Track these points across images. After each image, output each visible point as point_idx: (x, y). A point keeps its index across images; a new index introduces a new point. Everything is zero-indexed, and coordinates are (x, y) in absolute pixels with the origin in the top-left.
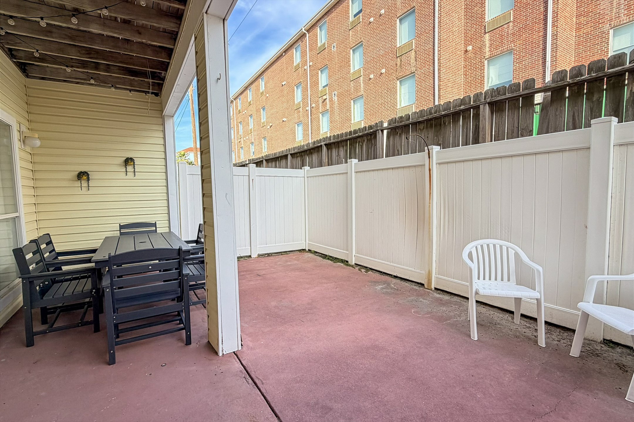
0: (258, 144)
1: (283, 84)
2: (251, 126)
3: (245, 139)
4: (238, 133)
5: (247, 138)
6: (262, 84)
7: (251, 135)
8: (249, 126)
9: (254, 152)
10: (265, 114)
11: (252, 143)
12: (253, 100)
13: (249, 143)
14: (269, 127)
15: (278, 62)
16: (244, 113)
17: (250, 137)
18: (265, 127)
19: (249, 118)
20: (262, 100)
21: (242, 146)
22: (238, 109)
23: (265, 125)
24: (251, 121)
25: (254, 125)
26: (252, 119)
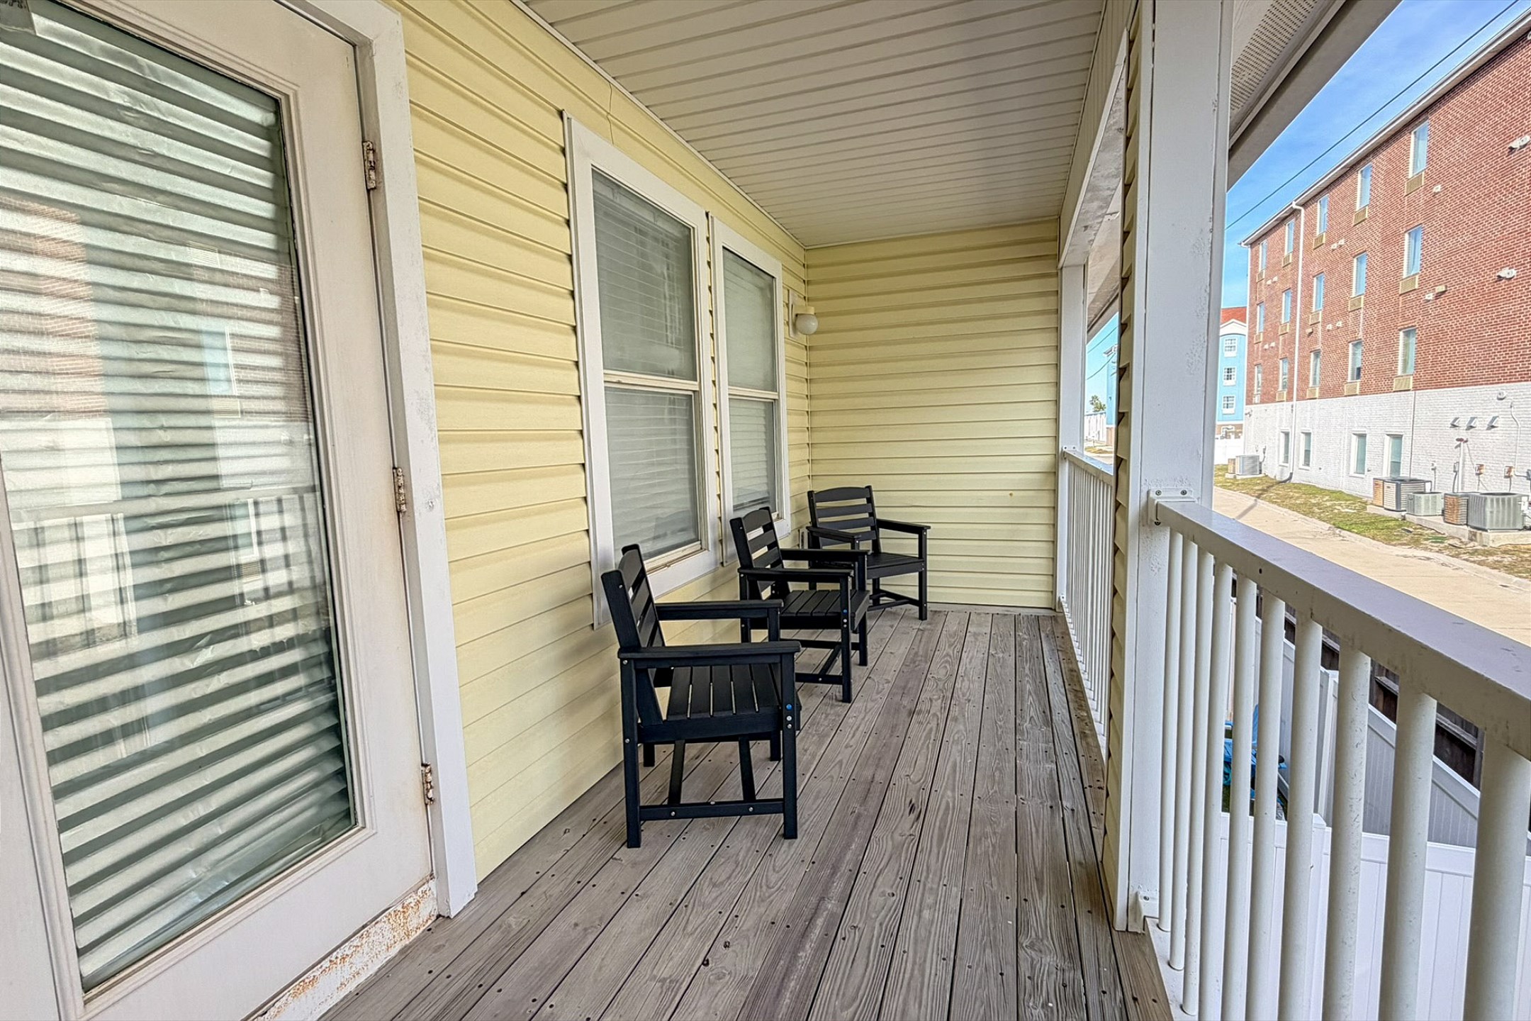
0: (1379, 348)
1: (1516, 144)
2: (1357, 289)
3: (1330, 327)
4: (1307, 306)
5: (1340, 324)
6: (1417, 148)
7: (1357, 317)
8: (1350, 287)
9: (1359, 369)
10: (1419, 252)
11: (1358, 343)
12: (1371, 206)
13: (1343, 341)
14: (1430, 296)
15: (1501, 68)
16: (1335, 246)
17: (1350, 322)
18: (1412, 296)
19: (1351, 262)
20: (1410, 205)
21: (1319, 346)
22: (1313, 234)
23: (1417, 287)
24: (1358, 271)
25: (1369, 286)
26: (1364, 266)
